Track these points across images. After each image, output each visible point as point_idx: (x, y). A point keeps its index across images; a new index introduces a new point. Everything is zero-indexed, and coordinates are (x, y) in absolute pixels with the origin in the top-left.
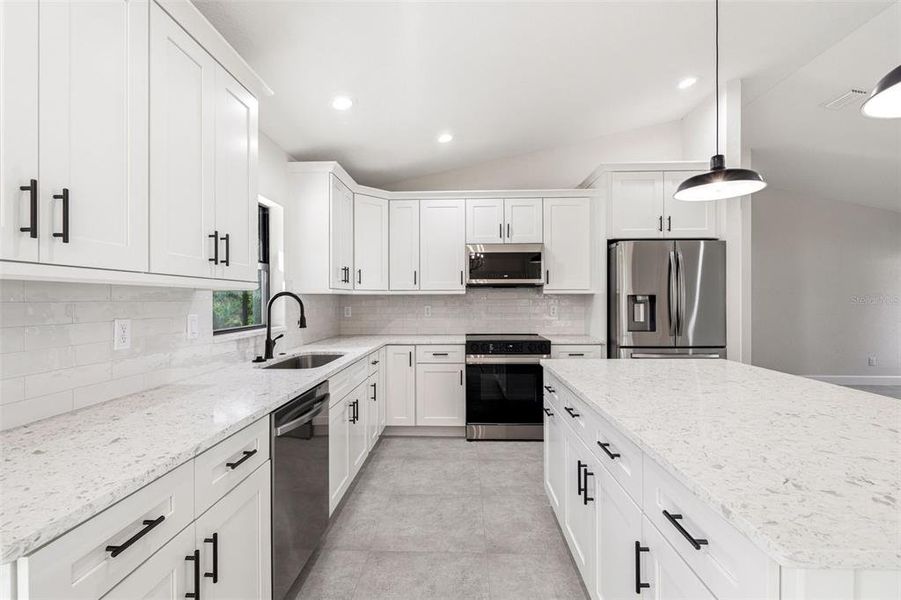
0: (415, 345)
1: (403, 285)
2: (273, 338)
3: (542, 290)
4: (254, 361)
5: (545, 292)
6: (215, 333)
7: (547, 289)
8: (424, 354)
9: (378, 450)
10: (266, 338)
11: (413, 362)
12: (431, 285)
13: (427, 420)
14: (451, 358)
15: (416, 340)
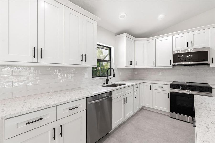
0: (152, 84)
1: (150, 65)
2: (108, 79)
3: (209, 66)
4: (103, 84)
5: (211, 67)
6: (93, 77)
7: (212, 66)
8: (155, 87)
9: (138, 113)
10: (106, 79)
11: (151, 88)
12: (159, 65)
13: (156, 107)
14: (165, 89)
15: (152, 82)
